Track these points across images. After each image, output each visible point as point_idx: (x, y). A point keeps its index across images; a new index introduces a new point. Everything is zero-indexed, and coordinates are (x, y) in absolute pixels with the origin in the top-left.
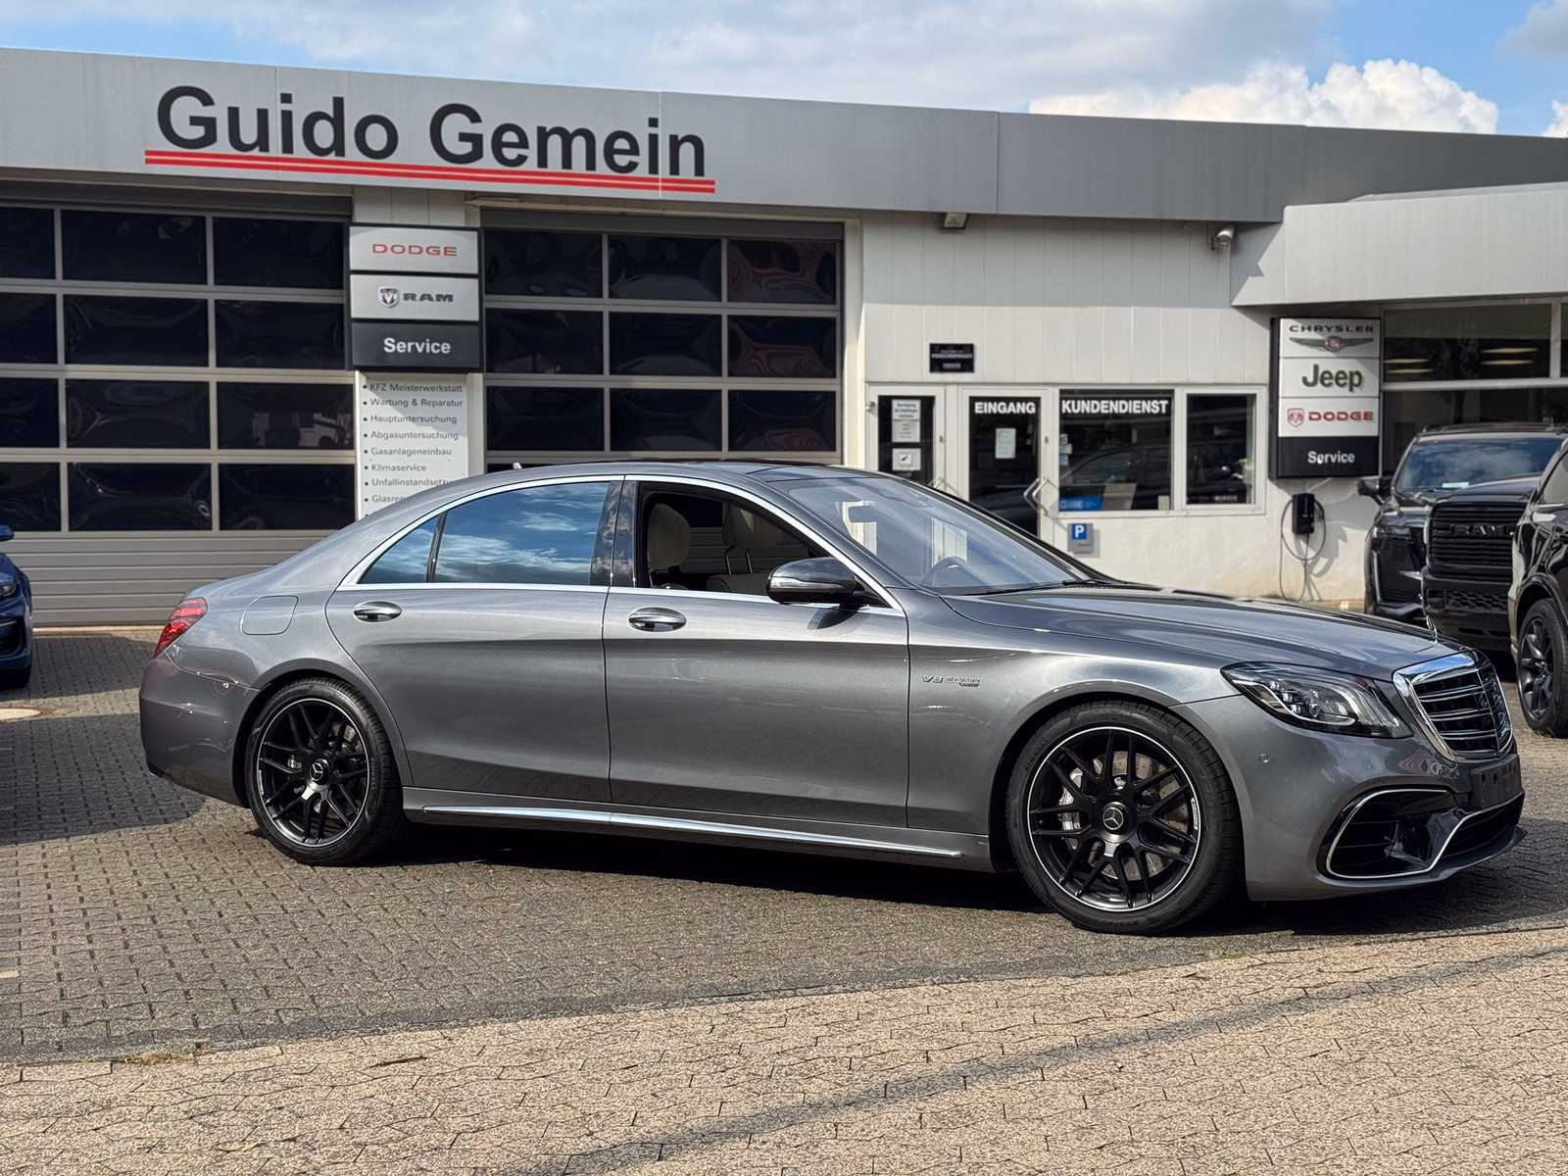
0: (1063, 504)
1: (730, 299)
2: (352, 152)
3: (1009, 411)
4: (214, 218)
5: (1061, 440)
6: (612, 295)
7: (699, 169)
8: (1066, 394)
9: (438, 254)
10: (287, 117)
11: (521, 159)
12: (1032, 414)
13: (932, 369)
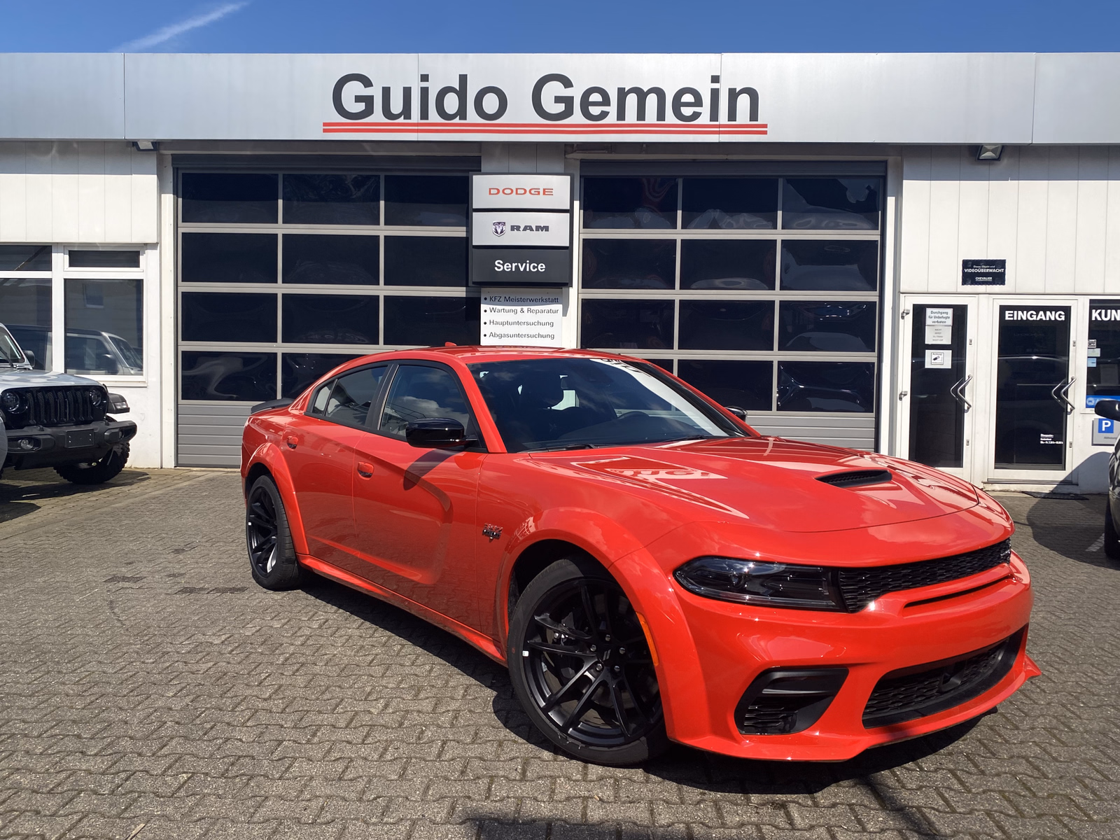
0: (1090, 401)
1: (784, 226)
2: (472, 116)
3: (1038, 319)
4: (386, 177)
5: (1090, 344)
6: (683, 227)
7: (754, 115)
8: (1095, 305)
9: (539, 193)
10: (425, 92)
11: (604, 115)
12: (1062, 321)
13: (964, 283)
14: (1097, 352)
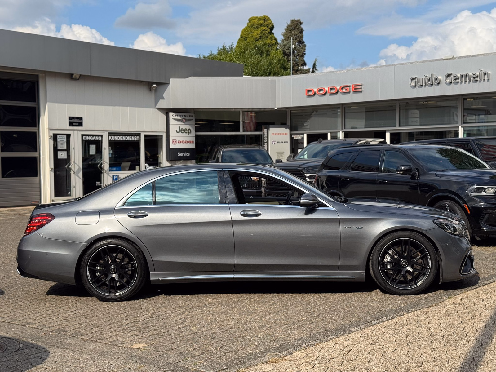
0: (110, 169)
3: (93, 139)
5: (109, 148)
8: (110, 134)
12: (100, 140)
13: (70, 125)
14: (111, 152)
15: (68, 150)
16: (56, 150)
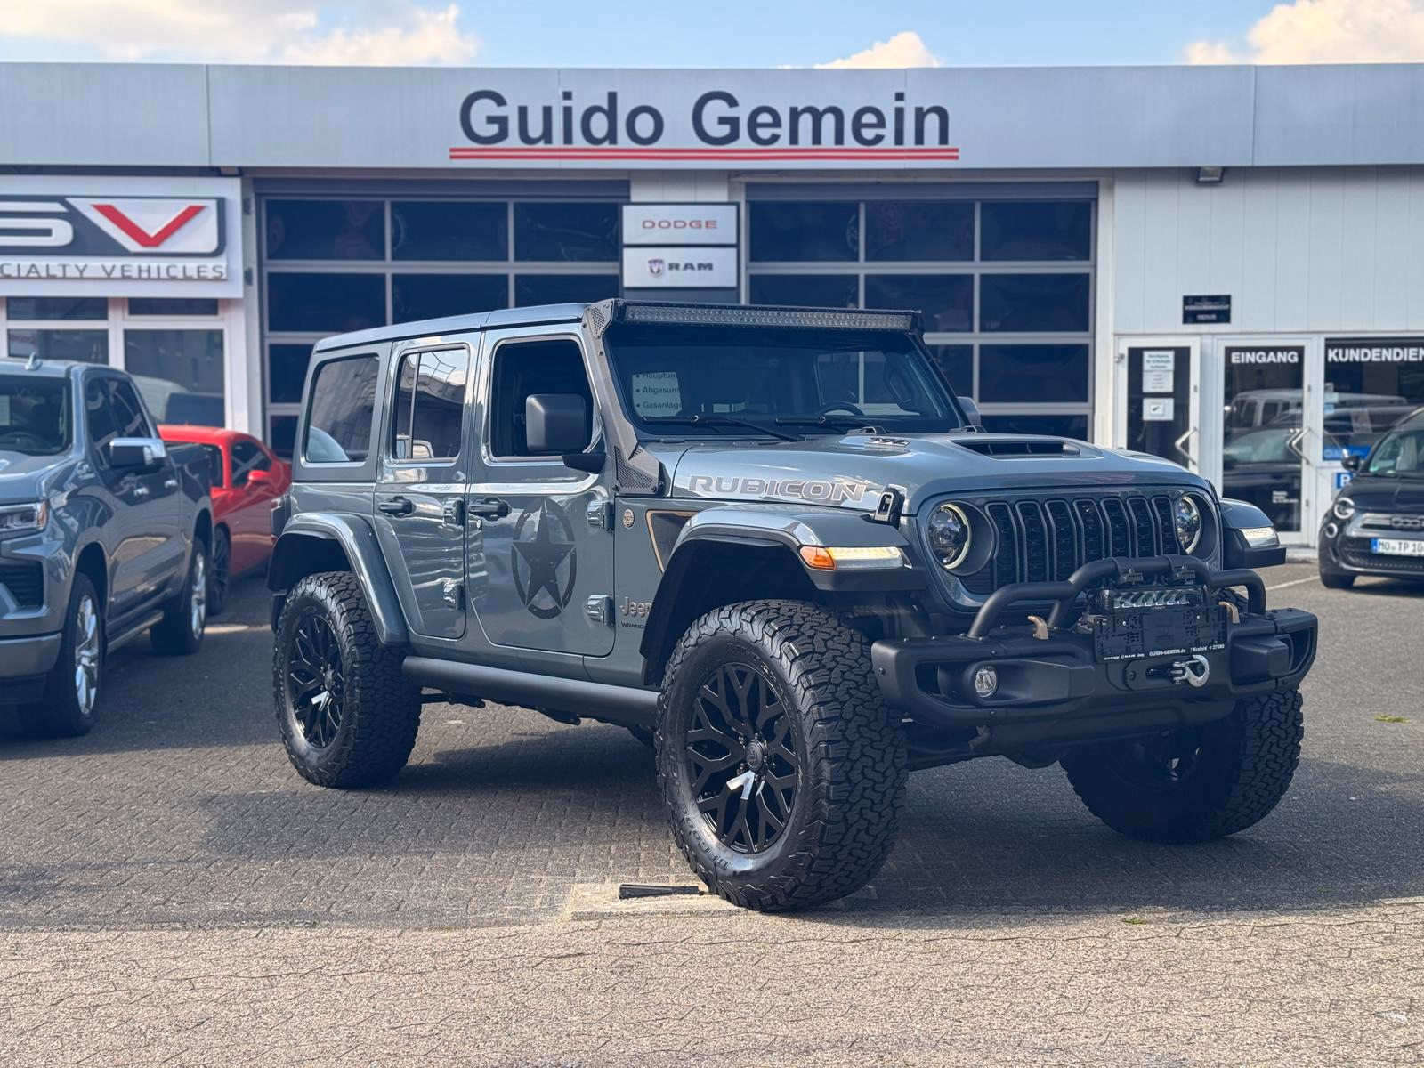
0: (1328, 453)
1: (983, 258)
2: (624, 140)
3: (1269, 360)
4: (517, 206)
5: (1326, 389)
6: (867, 259)
7: (944, 138)
8: (1331, 344)
9: (700, 226)
10: (568, 112)
11: (775, 138)
12: (1295, 364)
13: (1185, 321)
14: (1335, 397)
15: (1180, 395)
16: (1136, 396)
